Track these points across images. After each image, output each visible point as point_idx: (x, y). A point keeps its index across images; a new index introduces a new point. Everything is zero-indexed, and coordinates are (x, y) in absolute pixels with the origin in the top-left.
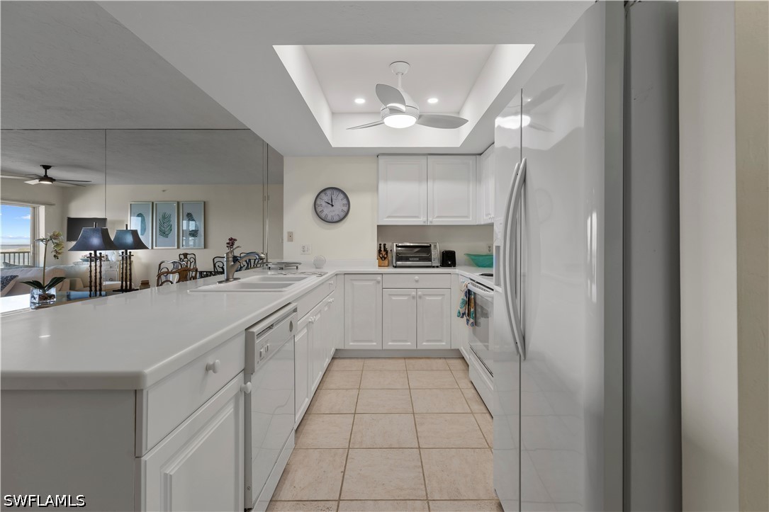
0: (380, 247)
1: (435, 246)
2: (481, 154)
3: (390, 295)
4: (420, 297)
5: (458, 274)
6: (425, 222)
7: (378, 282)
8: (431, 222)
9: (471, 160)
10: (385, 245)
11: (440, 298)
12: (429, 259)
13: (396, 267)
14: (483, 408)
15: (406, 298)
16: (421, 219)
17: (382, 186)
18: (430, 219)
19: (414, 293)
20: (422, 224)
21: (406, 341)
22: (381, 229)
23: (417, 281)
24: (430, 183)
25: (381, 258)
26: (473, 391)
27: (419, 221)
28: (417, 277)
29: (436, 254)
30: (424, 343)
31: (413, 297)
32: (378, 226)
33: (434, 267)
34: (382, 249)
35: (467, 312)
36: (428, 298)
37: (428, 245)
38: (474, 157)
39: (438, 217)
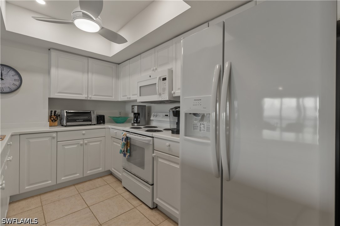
0: (51, 113)
1: (94, 112)
2: (119, 64)
3: (63, 146)
4: (86, 144)
5: (109, 128)
6: (86, 98)
7: (54, 138)
8: (90, 98)
9: (114, 66)
10: (55, 112)
11: (99, 143)
12: (91, 121)
13: (66, 126)
14: (138, 201)
15: (76, 146)
16: (84, 96)
17: (53, 71)
18: (90, 96)
19: (82, 142)
20: (84, 98)
21: (76, 174)
22: (51, 101)
23: (84, 134)
24: (90, 75)
25: (52, 121)
26: (128, 193)
27: (83, 97)
28: (84, 132)
29: (94, 117)
30: (88, 172)
31: (81, 145)
32: (49, 98)
33: (93, 125)
34: (53, 114)
35: (126, 149)
36: (91, 144)
37: (89, 112)
38: (116, 65)
39: (95, 95)
